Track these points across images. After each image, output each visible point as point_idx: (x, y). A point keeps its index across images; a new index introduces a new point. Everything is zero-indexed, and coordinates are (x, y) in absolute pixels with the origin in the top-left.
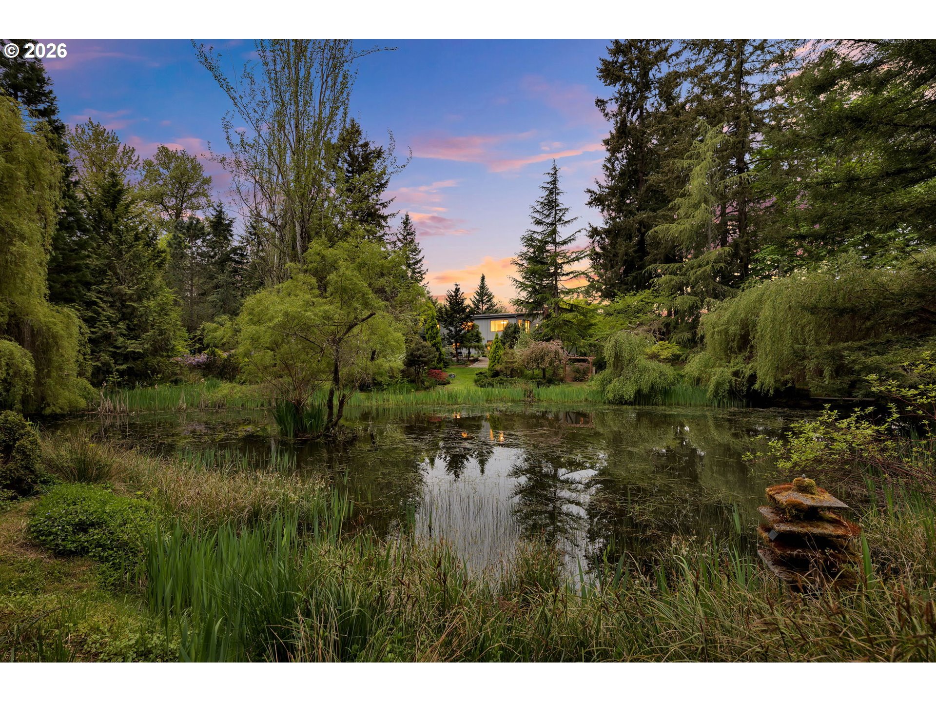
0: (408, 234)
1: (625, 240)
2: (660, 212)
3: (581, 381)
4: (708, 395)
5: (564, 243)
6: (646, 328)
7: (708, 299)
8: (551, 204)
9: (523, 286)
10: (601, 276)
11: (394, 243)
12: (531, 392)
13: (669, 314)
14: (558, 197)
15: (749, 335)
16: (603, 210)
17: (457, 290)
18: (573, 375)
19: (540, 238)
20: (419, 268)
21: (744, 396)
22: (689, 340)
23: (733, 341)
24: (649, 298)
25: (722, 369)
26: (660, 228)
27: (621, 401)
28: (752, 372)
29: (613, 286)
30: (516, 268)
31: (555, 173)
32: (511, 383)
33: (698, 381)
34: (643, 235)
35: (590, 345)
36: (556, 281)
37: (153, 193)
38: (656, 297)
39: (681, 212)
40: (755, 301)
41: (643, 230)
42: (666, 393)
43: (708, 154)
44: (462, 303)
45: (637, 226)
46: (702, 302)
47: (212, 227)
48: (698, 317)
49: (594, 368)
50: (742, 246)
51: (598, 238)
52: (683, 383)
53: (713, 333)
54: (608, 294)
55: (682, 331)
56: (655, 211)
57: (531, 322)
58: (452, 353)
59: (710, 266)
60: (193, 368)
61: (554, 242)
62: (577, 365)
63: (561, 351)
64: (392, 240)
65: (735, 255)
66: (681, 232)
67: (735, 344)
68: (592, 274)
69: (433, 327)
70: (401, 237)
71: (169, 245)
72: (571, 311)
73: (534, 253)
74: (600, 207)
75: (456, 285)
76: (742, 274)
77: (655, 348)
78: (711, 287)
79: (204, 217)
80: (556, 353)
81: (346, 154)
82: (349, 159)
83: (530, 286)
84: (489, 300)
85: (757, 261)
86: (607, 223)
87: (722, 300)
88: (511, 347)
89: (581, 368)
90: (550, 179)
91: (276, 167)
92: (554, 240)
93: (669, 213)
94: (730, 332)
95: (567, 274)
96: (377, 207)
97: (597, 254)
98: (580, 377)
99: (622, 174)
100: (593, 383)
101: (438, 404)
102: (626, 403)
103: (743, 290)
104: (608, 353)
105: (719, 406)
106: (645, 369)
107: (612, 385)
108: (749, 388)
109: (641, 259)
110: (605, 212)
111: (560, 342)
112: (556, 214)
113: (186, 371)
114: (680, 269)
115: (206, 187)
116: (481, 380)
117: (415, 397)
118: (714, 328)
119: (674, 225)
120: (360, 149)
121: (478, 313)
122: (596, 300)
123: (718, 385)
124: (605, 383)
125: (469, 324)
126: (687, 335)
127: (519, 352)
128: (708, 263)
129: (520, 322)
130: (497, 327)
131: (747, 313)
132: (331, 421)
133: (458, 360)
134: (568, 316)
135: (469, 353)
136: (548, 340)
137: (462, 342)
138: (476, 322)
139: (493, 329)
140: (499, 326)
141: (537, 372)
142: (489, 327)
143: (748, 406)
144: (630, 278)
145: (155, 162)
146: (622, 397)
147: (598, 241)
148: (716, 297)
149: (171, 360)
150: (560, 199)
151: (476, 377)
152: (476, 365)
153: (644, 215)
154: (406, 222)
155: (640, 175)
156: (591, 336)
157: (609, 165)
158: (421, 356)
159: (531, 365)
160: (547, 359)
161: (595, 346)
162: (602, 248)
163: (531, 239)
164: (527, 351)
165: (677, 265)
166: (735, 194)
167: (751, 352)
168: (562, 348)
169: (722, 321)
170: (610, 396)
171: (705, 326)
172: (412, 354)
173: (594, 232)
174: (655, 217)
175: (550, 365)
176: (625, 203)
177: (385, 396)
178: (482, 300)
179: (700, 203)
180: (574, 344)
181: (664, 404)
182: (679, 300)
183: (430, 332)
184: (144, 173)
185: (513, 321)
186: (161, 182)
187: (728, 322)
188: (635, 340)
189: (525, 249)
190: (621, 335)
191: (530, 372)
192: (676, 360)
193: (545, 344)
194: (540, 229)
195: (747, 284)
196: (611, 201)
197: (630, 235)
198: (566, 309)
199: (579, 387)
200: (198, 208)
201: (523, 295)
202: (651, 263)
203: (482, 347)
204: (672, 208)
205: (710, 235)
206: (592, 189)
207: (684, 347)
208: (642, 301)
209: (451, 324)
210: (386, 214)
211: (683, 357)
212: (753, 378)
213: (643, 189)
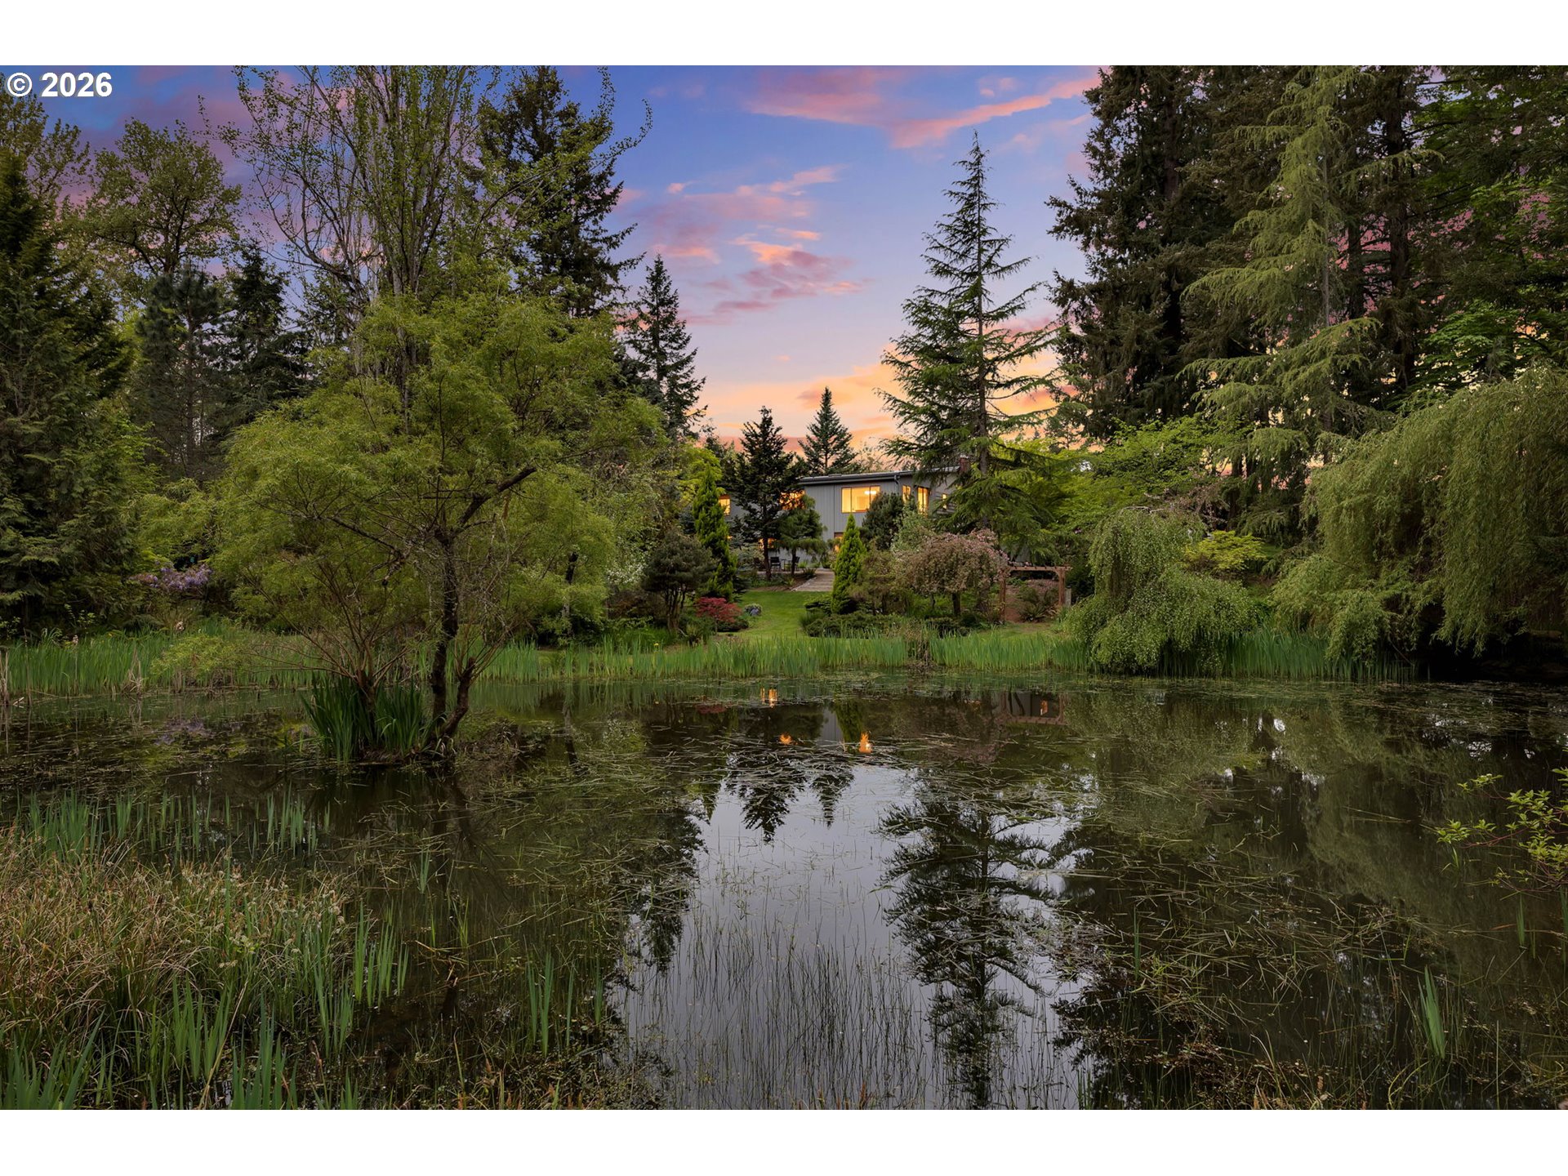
0: (662, 303)
1: (1136, 309)
2: (1213, 246)
3: (1039, 620)
4: (1329, 652)
5: (1000, 315)
6: (1183, 501)
7: (1324, 435)
8: (969, 229)
9: (908, 412)
10: (1082, 386)
11: (633, 324)
12: (926, 646)
13: (1237, 471)
14: (984, 214)
15: (1422, 515)
16: (1086, 245)
17: (767, 422)
18: (1022, 606)
19: (945, 305)
20: (686, 375)
21: (1412, 655)
22: (1282, 528)
23: (1385, 529)
24: (1190, 435)
25: (1359, 592)
26: (1214, 279)
27: (1127, 667)
28: (1429, 599)
29: (1109, 409)
30: (893, 370)
31: (978, 163)
32: (881, 627)
33: (1304, 620)
34: (1175, 296)
35: (1060, 540)
36: (983, 399)
37: (114, 221)
38: (1205, 432)
39: (1261, 240)
40: (1436, 438)
41: (1176, 285)
42: (1231, 648)
43: (1321, 110)
44: (779, 450)
45: (1163, 276)
46: (1312, 441)
47: (237, 291)
48: (1301, 475)
49: (1069, 593)
50: (1400, 316)
51: (1075, 305)
52: (1271, 623)
53: (1338, 512)
54: (1100, 428)
55: (1265, 509)
56: (1201, 244)
57: (929, 490)
58: (757, 560)
59: (1329, 360)
60: (181, 597)
61: (978, 314)
62: (1032, 584)
63: (992, 554)
64: (630, 317)
65: (1384, 336)
66: (1261, 285)
67: (1389, 537)
68: (1063, 384)
69: (709, 504)
70: (645, 309)
71: (141, 330)
72: (1016, 464)
73: (933, 337)
74: (1081, 238)
75: (765, 411)
76: (1400, 380)
77: (1206, 547)
78: (1330, 410)
79: (224, 271)
80: (983, 559)
81: (528, 133)
82: (533, 142)
83: (924, 411)
84: (842, 445)
85: (1434, 349)
86: (1095, 271)
87: (1357, 437)
88: (884, 545)
89: (1041, 591)
90: (967, 175)
91: (349, 151)
92: (978, 309)
93: (1234, 246)
94: (1378, 508)
95: (1008, 384)
96: (595, 246)
97: (1073, 339)
98: (1037, 612)
99: (1128, 164)
100: (1064, 625)
101: (714, 675)
102: (1140, 672)
103: (1406, 414)
104: (1097, 560)
105: (1354, 678)
106: (1183, 595)
107: (1107, 631)
108: (1424, 637)
109: (1173, 350)
110: (1092, 249)
111: (991, 534)
112: (981, 251)
113: (164, 603)
114: (1260, 369)
115: (229, 208)
116: (819, 618)
117: (661, 660)
118: (1339, 500)
119: (1245, 271)
120: (557, 123)
121: (817, 473)
122: (1075, 441)
123: (1352, 629)
124: (1093, 624)
125: (793, 495)
126: (1278, 517)
127: (901, 557)
128: (1323, 354)
129: (906, 490)
130: (856, 501)
131: (1416, 466)
132: (440, 722)
133: (769, 576)
134: (1010, 477)
135: (795, 559)
136: (966, 531)
137: (778, 537)
138: (808, 493)
139: (846, 507)
140: (862, 499)
141: (941, 601)
142: (838, 502)
143: (1421, 676)
144: (1147, 393)
145: (121, 155)
146: (1131, 658)
147: (1076, 312)
148: (1343, 430)
149: (131, 580)
150: (990, 218)
151: (805, 613)
152: (808, 587)
153: (1176, 253)
154: (657, 277)
155: (1169, 164)
156: (1063, 520)
157: (1098, 145)
158: (677, 567)
159: (926, 586)
160: (963, 572)
161: (1070, 542)
162: (1083, 327)
163: (927, 308)
164: (918, 554)
165: (1253, 360)
166: (1384, 199)
167: (1427, 554)
168: (997, 548)
169: (1358, 485)
170: (1104, 655)
171: (1319, 498)
172: (658, 564)
173: (1067, 292)
174: (1202, 256)
175: (970, 584)
176: (1134, 228)
177: (595, 658)
178: (826, 446)
179: (1302, 220)
180: (1023, 539)
181: (1226, 674)
182: (1258, 437)
183: (702, 514)
184: (98, 180)
185: (890, 489)
186: (134, 200)
187: (1373, 486)
188: (1159, 527)
189: (913, 331)
190: (1127, 516)
191: (928, 600)
192: (1252, 574)
193: (957, 539)
194: (944, 284)
195: (1416, 400)
196: (1104, 223)
197: (1148, 297)
198: (1005, 462)
199: (1034, 634)
200: (212, 253)
201: (912, 432)
202: (1193, 357)
203: (823, 546)
204: (1239, 236)
205: (1328, 294)
206: (1062, 199)
207: (1272, 542)
208: (1175, 441)
209: (753, 497)
210: (615, 261)
211: (1270, 565)
212: (1433, 614)
213: (1175, 195)
